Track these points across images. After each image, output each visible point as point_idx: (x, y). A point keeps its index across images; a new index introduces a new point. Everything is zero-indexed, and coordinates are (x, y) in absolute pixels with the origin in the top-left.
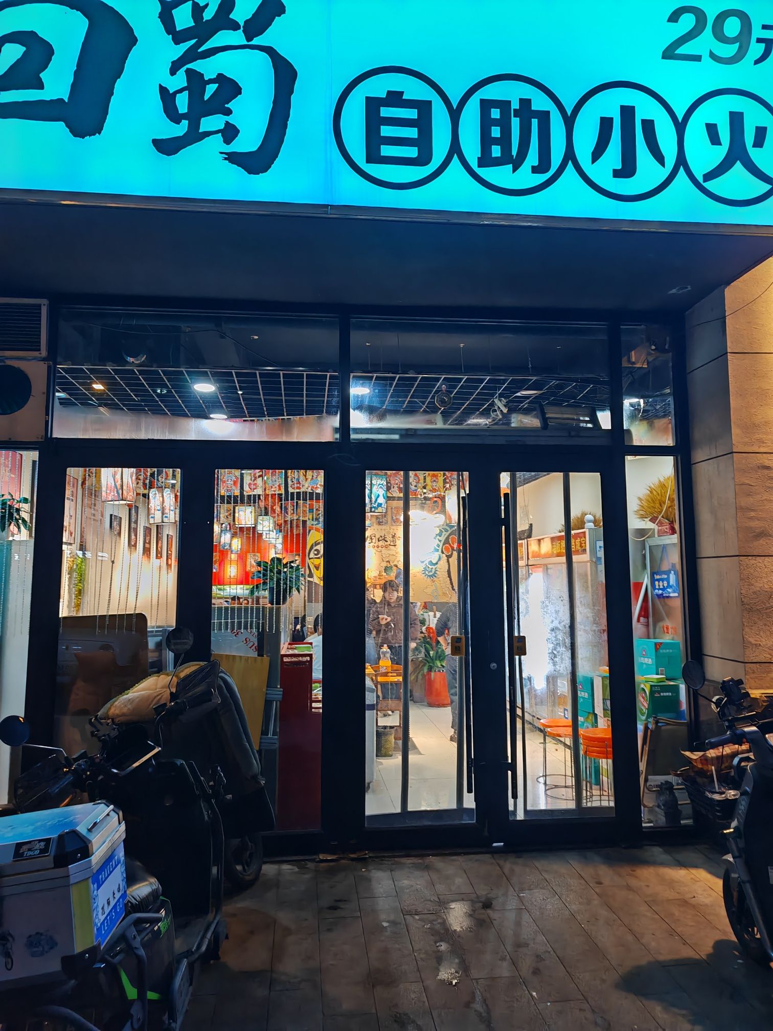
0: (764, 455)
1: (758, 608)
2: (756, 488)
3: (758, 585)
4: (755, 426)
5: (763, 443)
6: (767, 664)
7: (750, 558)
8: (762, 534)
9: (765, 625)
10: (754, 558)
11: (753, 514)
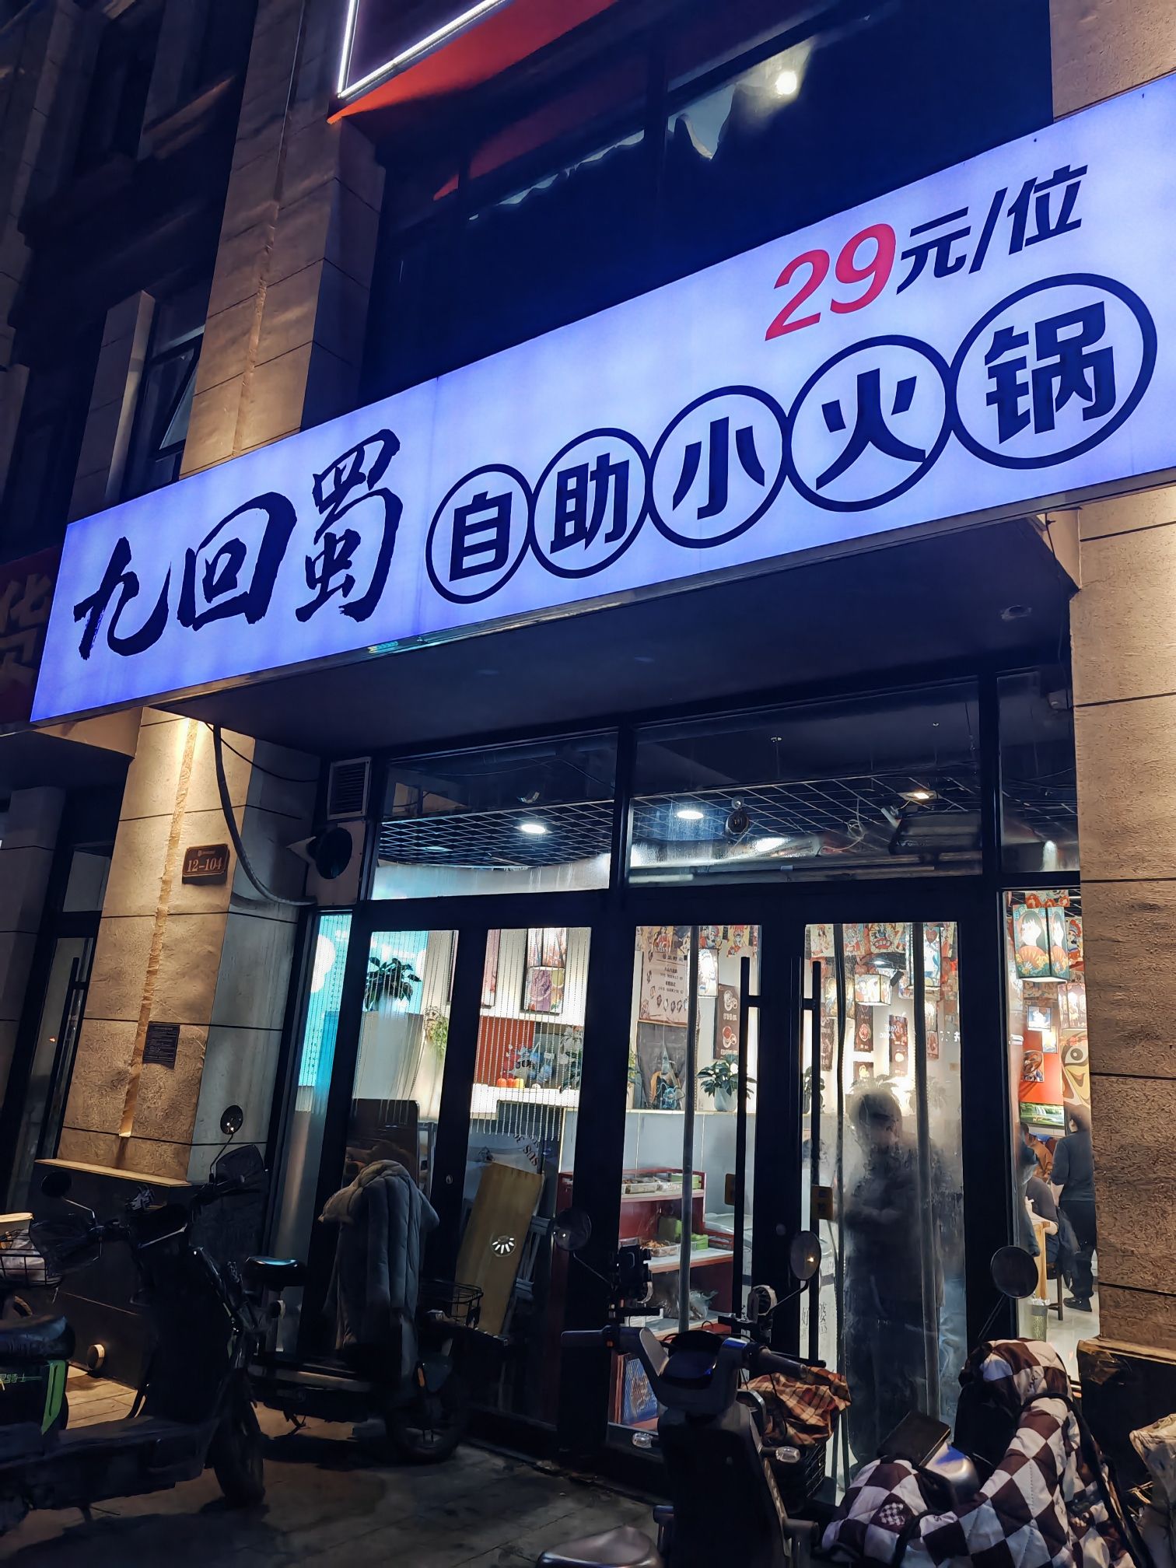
0: (1145, 884)
1: (1131, 1179)
2: (1127, 946)
3: (1131, 1134)
4: (1126, 831)
5: (1143, 860)
6: (1147, 1295)
7: (1114, 1079)
8: (1143, 1034)
9: (1146, 1214)
10: (1121, 1079)
11: (1120, 995)
